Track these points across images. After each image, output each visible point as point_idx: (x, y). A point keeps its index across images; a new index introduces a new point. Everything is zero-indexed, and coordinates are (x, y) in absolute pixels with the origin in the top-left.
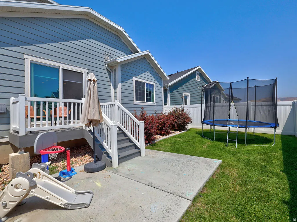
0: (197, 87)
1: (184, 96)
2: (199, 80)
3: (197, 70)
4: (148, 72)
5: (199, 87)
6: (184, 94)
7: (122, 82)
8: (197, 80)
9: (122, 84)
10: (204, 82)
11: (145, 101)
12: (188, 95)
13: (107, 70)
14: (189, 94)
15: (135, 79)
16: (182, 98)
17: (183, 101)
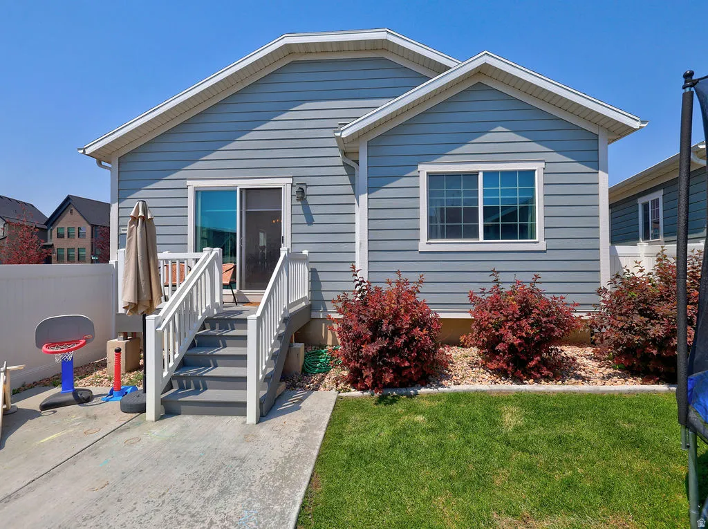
4: (500, 129)
7: (371, 190)
9: (372, 195)
11: (477, 236)
13: (345, 165)
15: (424, 169)
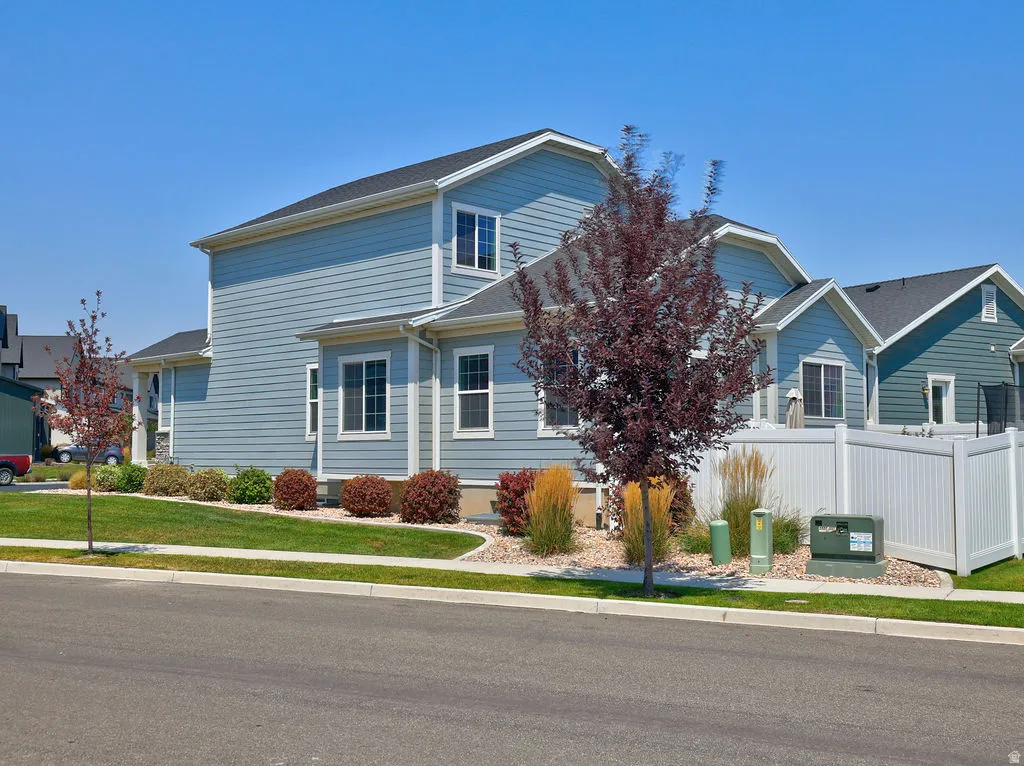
0: (985, 346)
1: (930, 387)
2: (995, 321)
3: (988, 281)
5: (993, 348)
6: (931, 378)
8: (983, 320)
10: (1012, 323)
12: (947, 383)
14: (952, 379)
15: (802, 359)
16: (925, 395)
17: (927, 406)
